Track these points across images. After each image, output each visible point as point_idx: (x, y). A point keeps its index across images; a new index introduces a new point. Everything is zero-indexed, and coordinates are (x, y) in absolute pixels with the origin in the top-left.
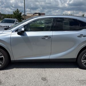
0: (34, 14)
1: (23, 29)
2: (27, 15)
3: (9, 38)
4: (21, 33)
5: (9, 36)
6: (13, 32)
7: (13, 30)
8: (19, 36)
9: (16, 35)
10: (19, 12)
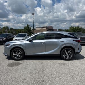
0: (42, 28)
1: (31, 39)
2: (37, 29)
3: (24, 44)
4: (30, 41)
5: (25, 43)
6: (26, 41)
7: (26, 40)
8: (30, 42)
9: (28, 42)
10: (29, 27)
